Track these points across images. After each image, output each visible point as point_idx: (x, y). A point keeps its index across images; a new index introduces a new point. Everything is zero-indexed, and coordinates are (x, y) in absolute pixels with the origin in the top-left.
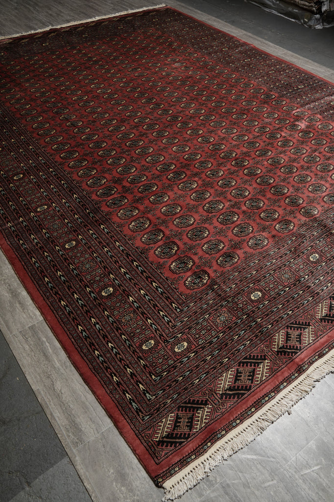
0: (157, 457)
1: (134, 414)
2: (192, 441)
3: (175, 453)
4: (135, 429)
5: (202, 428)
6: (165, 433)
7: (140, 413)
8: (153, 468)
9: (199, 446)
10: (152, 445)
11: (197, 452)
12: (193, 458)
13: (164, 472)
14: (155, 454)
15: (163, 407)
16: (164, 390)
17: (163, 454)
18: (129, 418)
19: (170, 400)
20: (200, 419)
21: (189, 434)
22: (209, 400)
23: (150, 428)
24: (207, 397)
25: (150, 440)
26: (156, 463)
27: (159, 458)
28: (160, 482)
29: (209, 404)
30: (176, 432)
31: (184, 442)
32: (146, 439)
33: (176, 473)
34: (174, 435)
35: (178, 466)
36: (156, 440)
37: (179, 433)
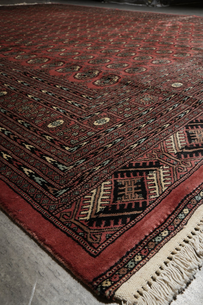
0: (91, 244)
1: (38, 189)
2: (153, 211)
3: (127, 233)
4: (40, 209)
5: (163, 193)
6: (99, 207)
7: (49, 188)
8: (86, 264)
9: (169, 216)
10: (79, 227)
11: (170, 225)
12: (164, 235)
13: (112, 268)
14: (86, 239)
15: (89, 175)
16: (87, 159)
17: (103, 238)
18: (29, 195)
19: (100, 167)
20: (155, 182)
21: (144, 203)
22: (161, 160)
23: (71, 204)
24: (157, 158)
25: (72, 220)
26: (91, 254)
27: (96, 246)
28: (107, 288)
29: (163, 165)
30: (119, 203)
31: (139, 214)
32: (63, 220)
33: (138, 266)
34: (118, 208)
35: (140, 252)
36: (85, 218)
37: (127, 204)
